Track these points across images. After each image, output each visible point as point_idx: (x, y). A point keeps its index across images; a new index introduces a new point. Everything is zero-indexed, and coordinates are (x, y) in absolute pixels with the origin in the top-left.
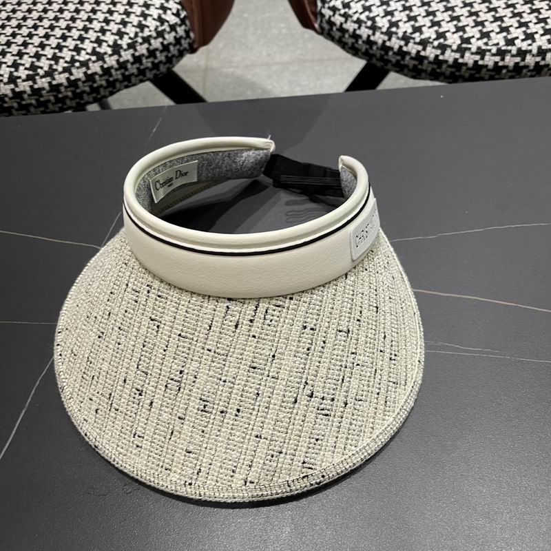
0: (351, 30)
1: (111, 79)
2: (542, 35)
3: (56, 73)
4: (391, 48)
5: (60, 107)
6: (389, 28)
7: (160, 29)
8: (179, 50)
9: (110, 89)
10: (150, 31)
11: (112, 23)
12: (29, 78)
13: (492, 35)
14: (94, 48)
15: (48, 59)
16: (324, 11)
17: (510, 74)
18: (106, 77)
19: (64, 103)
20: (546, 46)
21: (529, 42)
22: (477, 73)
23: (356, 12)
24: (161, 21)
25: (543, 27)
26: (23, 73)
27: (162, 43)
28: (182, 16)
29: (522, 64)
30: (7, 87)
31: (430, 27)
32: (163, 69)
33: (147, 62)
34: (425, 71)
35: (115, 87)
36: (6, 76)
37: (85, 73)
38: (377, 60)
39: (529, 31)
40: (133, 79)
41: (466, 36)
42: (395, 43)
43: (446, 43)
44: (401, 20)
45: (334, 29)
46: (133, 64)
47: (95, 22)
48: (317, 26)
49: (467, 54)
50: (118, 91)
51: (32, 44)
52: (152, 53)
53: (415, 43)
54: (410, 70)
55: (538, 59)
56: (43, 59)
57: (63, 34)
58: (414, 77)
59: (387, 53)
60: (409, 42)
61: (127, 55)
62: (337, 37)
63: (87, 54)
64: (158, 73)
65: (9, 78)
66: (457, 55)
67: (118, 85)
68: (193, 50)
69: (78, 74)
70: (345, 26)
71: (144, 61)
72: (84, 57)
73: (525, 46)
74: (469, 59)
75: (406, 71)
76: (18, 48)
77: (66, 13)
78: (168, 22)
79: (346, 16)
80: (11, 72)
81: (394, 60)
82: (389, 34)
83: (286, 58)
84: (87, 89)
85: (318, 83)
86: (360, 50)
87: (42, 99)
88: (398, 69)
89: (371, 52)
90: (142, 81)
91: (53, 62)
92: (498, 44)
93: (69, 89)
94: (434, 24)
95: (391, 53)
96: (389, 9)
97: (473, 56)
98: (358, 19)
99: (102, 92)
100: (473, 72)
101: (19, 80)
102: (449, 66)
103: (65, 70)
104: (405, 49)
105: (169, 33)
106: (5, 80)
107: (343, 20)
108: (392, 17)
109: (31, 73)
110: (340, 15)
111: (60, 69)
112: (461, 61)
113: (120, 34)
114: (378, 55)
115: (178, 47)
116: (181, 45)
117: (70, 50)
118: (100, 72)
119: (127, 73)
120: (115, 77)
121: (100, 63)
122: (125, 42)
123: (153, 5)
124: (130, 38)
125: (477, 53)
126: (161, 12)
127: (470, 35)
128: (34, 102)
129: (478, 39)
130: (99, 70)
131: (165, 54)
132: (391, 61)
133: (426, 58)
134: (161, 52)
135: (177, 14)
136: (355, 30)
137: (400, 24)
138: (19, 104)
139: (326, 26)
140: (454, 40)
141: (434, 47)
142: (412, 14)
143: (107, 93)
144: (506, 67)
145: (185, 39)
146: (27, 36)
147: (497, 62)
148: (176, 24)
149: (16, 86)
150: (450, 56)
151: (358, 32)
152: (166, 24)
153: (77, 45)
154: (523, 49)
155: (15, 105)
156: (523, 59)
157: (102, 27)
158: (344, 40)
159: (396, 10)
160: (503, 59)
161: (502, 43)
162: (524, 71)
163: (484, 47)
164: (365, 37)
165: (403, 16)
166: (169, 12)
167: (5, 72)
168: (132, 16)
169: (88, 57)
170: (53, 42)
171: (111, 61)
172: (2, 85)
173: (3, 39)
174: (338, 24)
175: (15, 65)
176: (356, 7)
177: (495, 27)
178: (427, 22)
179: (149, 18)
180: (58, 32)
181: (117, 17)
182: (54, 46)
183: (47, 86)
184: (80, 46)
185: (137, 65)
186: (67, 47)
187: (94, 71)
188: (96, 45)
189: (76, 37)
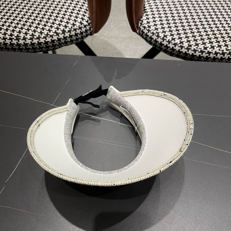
0: (150, 36)
1: (60, 42)
2: (217, 47)
3: (41, 38)
4: (164, 45)
5: (40, 50)
6: (163, 37)
7: (80, 26)
9: (59, 46)
10: (77, 27)
11: (63, 22)
12: (31, 39)
13: (199, 45)
14: (56, 31)
15: (38, 33)
16: (141, 27)
17: (204, 59)
18: (59, 42)
19: (42, 49)
20: (218, 51)
21: (212, 49)
22: (193, 57)
23: (153, 30)
24: (81, 23)
25: (218, 44)
27: (80, 32)
28: (89, 22)
29: (209, 56)
30: (22, 41)
31: (178, 39)
32: (79, 40)
33: (74, 38)
34: (175, 54)
35: (61, 45)
37: (51, 39)
38: (158, 47)
39: (213, 45)
40: (68, 43)
41: (190, 44)
42: (165, 43)
43: (183, 45)
44: (168, 35)
45: (144, 34)
46: (69, 38)
47: (57, 21)
48: (138, 31)
49: (190, 51)
50: (62, 47)
51: (33, 26)
52: (76, 35)
53: (172, 44)
54: (169, 53)
55: (215, 55)
56: (37, 32)
57: (45, 24)
58: (171, 55)
59: (162, 46)
60: (170, 43)
61: (67, 35)
62: (145, 37)
63: (53, 32)
64: (78, 42)
65: (23, 38)
66: (186, 50)
67: (62, 45)
68: (91, 34)
69: (49, 39)
70: (148, 34)
71: (73, 37)
72: (51, 34)
73: (210, 50)
74: (190, 52)
75: (168, 53)
76: (27, 27)
77: (46, 16)
78: (83, 24)
79: (149, 31)
80: (24, 36)
81: (164, 49)
82: (163, 39)
83: (125, 36)
84: (51, 45)
85: (136, 47)
86: (152, 43)
87: (34, 47)
89: (156, 44)
90: (71, 44)
91: (40, 34)
92: (201, 48)
93: (44, 44)
94: (180, 38)
95: (163, 46)
96: (164, 30)
97: (192, 52)
98: (153, 32)
99: (56, 46)
100: (192, 57)
101: (27, 39)
103: (44, 37)
104: (168, 45)
105: (83, 28)
106: (22, 38)
108: (165, 33)
109: (32, 37)
110: (147, 30)
111: (42, 37)
112: (187, 52)
113: (66, 27)
114: (159, 46)
115: (86, 33)
117: (47, 30)
119: (66, 41)
120: (62, 42)
121: (57, 36)
122: (67, 30)
123: (79, 17)
124: (69, 28)
125: (193, 51)
126: (81, 20)
127: (192, 44)
128: (31, 47)
129: (194, 46)
130: (56, 39)
131: (81, 35)
132: (163, 49)
133: (175, 50)
134: (80, 34)
135: (87, 22)
137: (168, 36)
138: (26, 47)
139: (141, 33)
140: (186, 45)
141: (178, 46)
142: (172, 33)
143: (58, 47)
144: (203, 57)
145: (89, 30)
146: (31, 23)
147: (200, 55)
148: (86, 25)
149: (26, 41)
150: (184, 50)
151: (152, 37)
152: (83, 25)
153: (49, 29)
154: (210, 51)
155: (24, 48)
156: (209, 55)
157: (59, 23)
158: (147, 38)
159: (167, 31)
160: (202, 54)
161: (203, 48)
162: (209, 59)
163: (196, 49)
164: (154, 39)
165: (169, 34)
166: (84, 20)
167: (22, 35)
168: (71, 20)
169: (53, 34)
170: (41, 26)
171: (61, 36)
172: (20, 40)
173: (22, 23)
174: (146, 33)
175: (26, 33)
176: (153, 28)
177: (201, 42)
178: (177, 37)
179: (77, 22)
180: (43, 23)
181: (65, 20)
182: (41, 28)
183: (37, 42)
184: (51, 29)
185: (70, 38)
186: (46, 29)
187: (55, 39)
188: (56, 30)
189: (49, 26)
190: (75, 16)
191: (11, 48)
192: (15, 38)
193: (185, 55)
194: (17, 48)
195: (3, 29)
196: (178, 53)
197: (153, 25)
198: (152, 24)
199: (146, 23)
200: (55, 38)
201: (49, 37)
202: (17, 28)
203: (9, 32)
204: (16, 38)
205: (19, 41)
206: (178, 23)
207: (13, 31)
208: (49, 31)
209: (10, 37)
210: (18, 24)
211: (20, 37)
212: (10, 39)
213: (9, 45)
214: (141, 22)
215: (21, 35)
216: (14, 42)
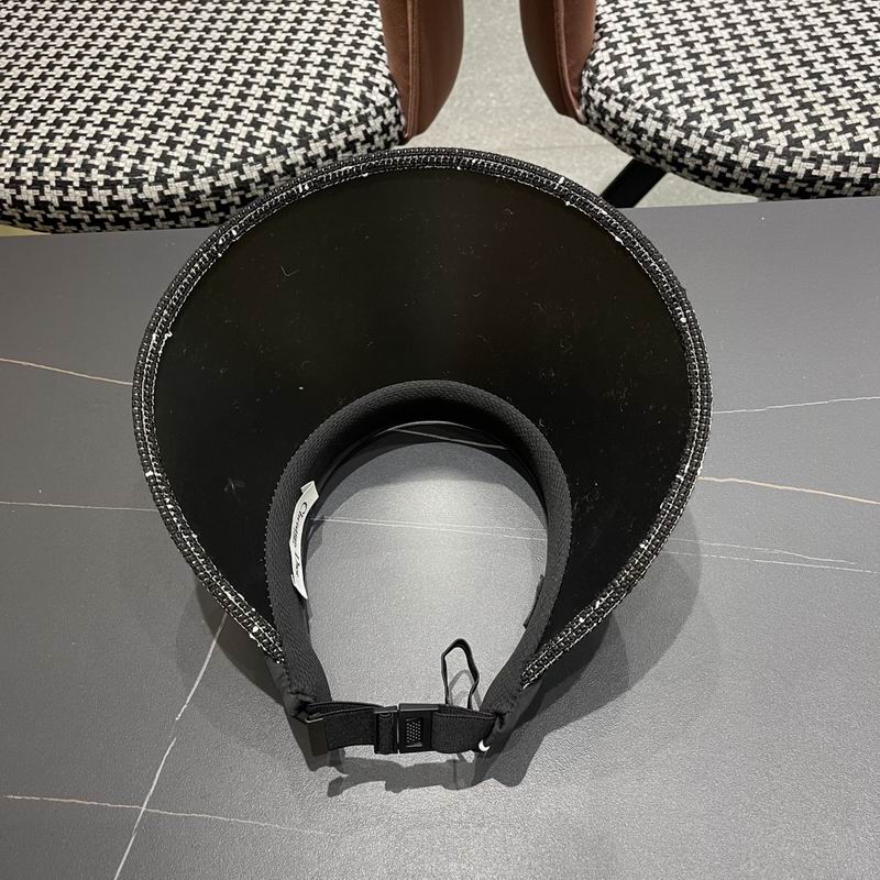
0: (632, 121)
3: (222, 170)
4: (689, 149)
5: (220, 218)
6: (686, 122)
7: (363, 112)
8: (386, 141)
11: (298, 103)
12: (184, 177)
13: (832, 135)
14: (274, 138)
15: (210, 151)
16: (591, 93)
17: (855, 189)
18: (288, 177)
19: (227, 212)
22: (808, 186)
23: (640, 97)
24: (365, 101)
26: (177, 170)
27: (365, 132)
28: (392, 95)
29: (873, 176)
30: (152, 188)
31: (744, 123)
34: (736, 181)
36: (153, 173)
37: (261, 172)
38: (667, 163)
41: (795, 136)
42: (695, 143)
43: (767, 144)
44: (703, 111)
45: (607, 118)
46: (324, 159)
47: (274, 101)
48: (579, 112)
49: (797, 161)
51: (187, 129)
52: (351, 145)
53: (723, 143)
54: (714, 179)
56: (204, 151)
57: (230, 116)
58: (718, 189)
59: (682, 156)
60: (715, 141)
61: (317, 148)
62: (610, 130)
63: (264, 145)
65: (156, 176)
66: (783, 162)
68: (402, 141)
69: (251, 172)
70: (622, 115)
71: (340, 155)
72: (259, 150)
73: (877, 152)
74: (799, 167)
75: (708, 180)
76: (167, 134)
77: (231, 86)
78: (374, 102)
79: (625, 103)
80: (159, 168)
81: (692, 165)
82: (687, 130)
84: (261, 193)
87: (198, 206)
88: (697, 177)
89: (659, 152)
91: (217, 156)
92: (840, 148)
93: (237, 193)
94: (750, 118)
95: (688, 155)
96: (687, 95)
97: (805, 164)
98: (643, 106)
100: (804, 185)
101: (170, 180)
102: (771, 176)
103: (234, 167)
104: (708, 150)
105: (375, 118)
106: (152, 179)
107: (621, 107)
108: (691, 106)
109: (187, 169)
110: (616, 100)
111: (227, 166)
112: (787, 169)
113: (309, 119)
114: (669, 158)
115: (385, 136)
116: (388, 134)
117: (240, 139)
118: (281, 170)
121: (282, 158)
122: (315, 130)
123: (355, 79)
124: (323, 125)
125: (810, 160)
126: (365, 89)
127: (802, 134)
128: (187, 209)
130: (279, 168)
131: (367, 146)
132: (687, 166)
133: (738, 163)
134: (363, 143)
135: (386, 93)
136: (637, 122)
137: (703, 116)
138: (167, 211)
139: (595, 115)
140: (778, 141)
141: (750, 150)
142: (719, 103)
144: (851, 180)
145: (395, 126)
146: (179, 118)
147: (839, 173)
148: (385, 105)
149: (166, 187)
150: (772, 163)
151: (642, 125)
152: (371, 105)
153: (250, 132)
154: (875, 156)
155: (161, 213)
156: (875, 170)
157: (284, 108)
158: (619, 133)
159: (697, 96)
160: (847, 169)
161: (846, 147)
163: (820, 152)
164: (651, 132)
165: (707, 105)
166: (375, 89)
167: (150, 166)
168: (326, 93)
169: (265, 149)
170: (217, 127)
171: (296, 156)
172: (146, 185)
173: (144, 121)
174: (613, 112)
175: (165, 159)
176: (641, 90)
177: (836, 124)
178: (740, 114)
179: (349, 98)
180: (223, 114)
181: (304, 95)
183: (207, 189)
190: (337, 76)
191: (111, 217)
192: (126, 181)
193: (777, 181)
194: (136, 215)
195: (78, 149)
196: (751, 176)
197: (640, 79)
198: (635, 76)
199: (612, 75)
200: (275, 164)
201: (251, 164)
202: (130, 142)
203: (101, 161)
204: (130, 180)
205: (141, 191)
206: (734, 61)
207: (116, 154)
208: (251, 139)
209: (108, 177)
210: (129, 126)
211: (145, 176)
212: (108, 185)
213: (105, 208)
214: (591, 74)
215: (146, 168)
216: (125, 194)
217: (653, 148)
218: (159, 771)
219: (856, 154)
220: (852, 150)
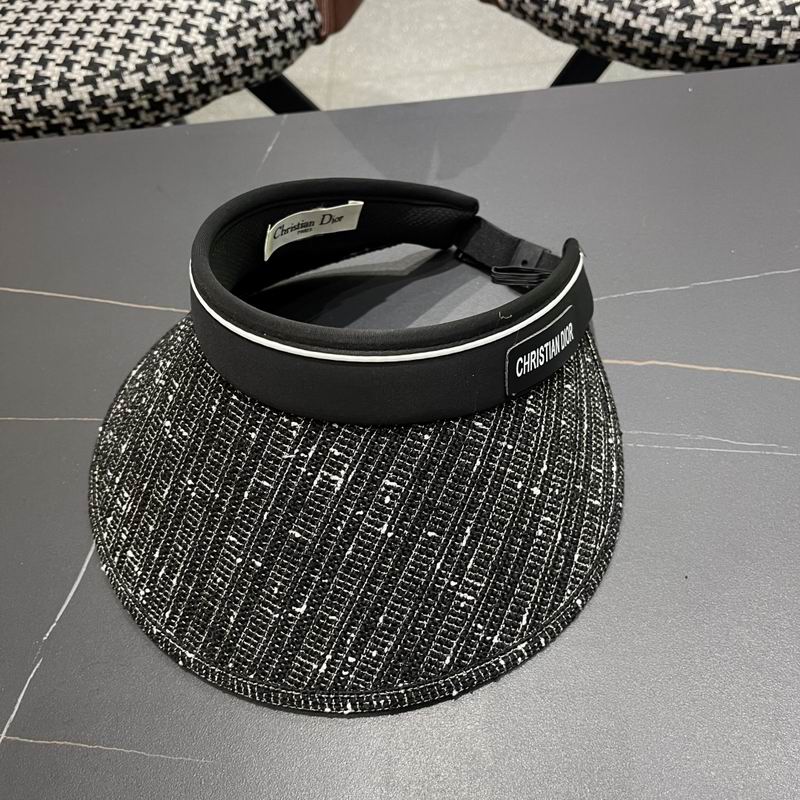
1: (204, 81)
3: (126, 73)
4: (613, 25)
7: (273, 7)
8: (300, 39)
10: (259, 10)
14: (179, 36)
18: (197, 79)
19: (137, 118)
22: (740, 56)
26: (80, 75)
27: (276, 28)
34: (664, 56)
35: (208, 93)
38: (592, 43)
43: (695, 13)
46: (234, 58)
49: (726, 29)
53: (648, 15)
54: (640, 56)
58: (646, 67)
59: (606, 33)
60: (638, 14)
62: (531, 13)
63: (170, 44)
64: (271, 72)
66: (712, 31)
67: (213, 90)
68: (319, 39)
69: (158, 73)
71: (251, 54)
72: (165, 49)
74: (729, 36)
75: (634, 57)
80: (62, 74)
81: (616, 42)
83: (446, 65)
86: (566, 30)
87: (106, 112)
88: (622, 56)
89: (582, 31)
92: (771, 13)
93: (144, 96)
95: (611, 31)
97: (735, 31)
99: (191, 100)
100: (735, 55)
102: (699, 47)
104: (633, 24)
105: (286, 13)
111: (132, 67)
112: (716, 38)
113: (216, 15)
114: (593, 36)
115: (299, 34)
116: (303, 31)
118: (189, 71)
119: (227, 73)
121: (189, 58)
122: (223, 27)
125: (741, 27)
132: (611, 44)
133: (664, 36)
134: (276, 40)
141: (676, 20)
144: (784, 46)
145: (309, 22)
147: (771, 39)
149: (70, 92)
150: (700, 32)
155: (68, 121)
158: (541, 15)
160: (779, 35)
161: (777, 11)
163: (750, 18)
167: (53, 72)
171: (204, 55)
172: (48, 92)
175: (68, 63)
182: (122, 34)
183: (113, 93)
184: (160, 34)
185: (241, 61)
186: (140, 35)
187: (180, 69)
188: (181, 32)
189: (153, 22)
191: (18, 128)
192: (29, 88)
194: (42, 124)
201: (157, 65)
205: (44, 98)
208: (156, 39)
209: (10, 85)
211: (47, 82)
213: (10, 118)
215: (47, 73)
216: (28, 102)
217: (575, 28)
218: (22, 695)
219: (788, 18)
220: (784, 13)
